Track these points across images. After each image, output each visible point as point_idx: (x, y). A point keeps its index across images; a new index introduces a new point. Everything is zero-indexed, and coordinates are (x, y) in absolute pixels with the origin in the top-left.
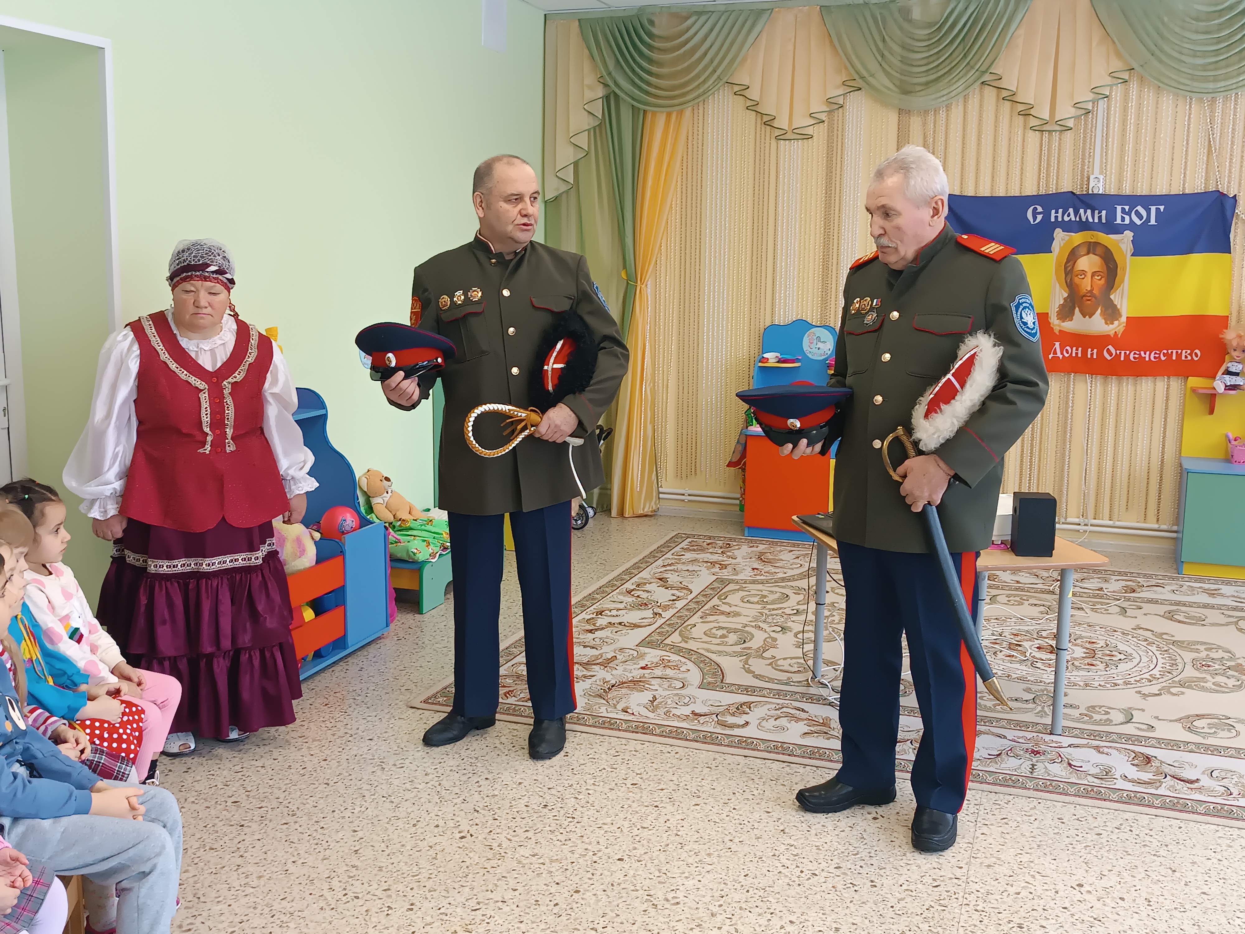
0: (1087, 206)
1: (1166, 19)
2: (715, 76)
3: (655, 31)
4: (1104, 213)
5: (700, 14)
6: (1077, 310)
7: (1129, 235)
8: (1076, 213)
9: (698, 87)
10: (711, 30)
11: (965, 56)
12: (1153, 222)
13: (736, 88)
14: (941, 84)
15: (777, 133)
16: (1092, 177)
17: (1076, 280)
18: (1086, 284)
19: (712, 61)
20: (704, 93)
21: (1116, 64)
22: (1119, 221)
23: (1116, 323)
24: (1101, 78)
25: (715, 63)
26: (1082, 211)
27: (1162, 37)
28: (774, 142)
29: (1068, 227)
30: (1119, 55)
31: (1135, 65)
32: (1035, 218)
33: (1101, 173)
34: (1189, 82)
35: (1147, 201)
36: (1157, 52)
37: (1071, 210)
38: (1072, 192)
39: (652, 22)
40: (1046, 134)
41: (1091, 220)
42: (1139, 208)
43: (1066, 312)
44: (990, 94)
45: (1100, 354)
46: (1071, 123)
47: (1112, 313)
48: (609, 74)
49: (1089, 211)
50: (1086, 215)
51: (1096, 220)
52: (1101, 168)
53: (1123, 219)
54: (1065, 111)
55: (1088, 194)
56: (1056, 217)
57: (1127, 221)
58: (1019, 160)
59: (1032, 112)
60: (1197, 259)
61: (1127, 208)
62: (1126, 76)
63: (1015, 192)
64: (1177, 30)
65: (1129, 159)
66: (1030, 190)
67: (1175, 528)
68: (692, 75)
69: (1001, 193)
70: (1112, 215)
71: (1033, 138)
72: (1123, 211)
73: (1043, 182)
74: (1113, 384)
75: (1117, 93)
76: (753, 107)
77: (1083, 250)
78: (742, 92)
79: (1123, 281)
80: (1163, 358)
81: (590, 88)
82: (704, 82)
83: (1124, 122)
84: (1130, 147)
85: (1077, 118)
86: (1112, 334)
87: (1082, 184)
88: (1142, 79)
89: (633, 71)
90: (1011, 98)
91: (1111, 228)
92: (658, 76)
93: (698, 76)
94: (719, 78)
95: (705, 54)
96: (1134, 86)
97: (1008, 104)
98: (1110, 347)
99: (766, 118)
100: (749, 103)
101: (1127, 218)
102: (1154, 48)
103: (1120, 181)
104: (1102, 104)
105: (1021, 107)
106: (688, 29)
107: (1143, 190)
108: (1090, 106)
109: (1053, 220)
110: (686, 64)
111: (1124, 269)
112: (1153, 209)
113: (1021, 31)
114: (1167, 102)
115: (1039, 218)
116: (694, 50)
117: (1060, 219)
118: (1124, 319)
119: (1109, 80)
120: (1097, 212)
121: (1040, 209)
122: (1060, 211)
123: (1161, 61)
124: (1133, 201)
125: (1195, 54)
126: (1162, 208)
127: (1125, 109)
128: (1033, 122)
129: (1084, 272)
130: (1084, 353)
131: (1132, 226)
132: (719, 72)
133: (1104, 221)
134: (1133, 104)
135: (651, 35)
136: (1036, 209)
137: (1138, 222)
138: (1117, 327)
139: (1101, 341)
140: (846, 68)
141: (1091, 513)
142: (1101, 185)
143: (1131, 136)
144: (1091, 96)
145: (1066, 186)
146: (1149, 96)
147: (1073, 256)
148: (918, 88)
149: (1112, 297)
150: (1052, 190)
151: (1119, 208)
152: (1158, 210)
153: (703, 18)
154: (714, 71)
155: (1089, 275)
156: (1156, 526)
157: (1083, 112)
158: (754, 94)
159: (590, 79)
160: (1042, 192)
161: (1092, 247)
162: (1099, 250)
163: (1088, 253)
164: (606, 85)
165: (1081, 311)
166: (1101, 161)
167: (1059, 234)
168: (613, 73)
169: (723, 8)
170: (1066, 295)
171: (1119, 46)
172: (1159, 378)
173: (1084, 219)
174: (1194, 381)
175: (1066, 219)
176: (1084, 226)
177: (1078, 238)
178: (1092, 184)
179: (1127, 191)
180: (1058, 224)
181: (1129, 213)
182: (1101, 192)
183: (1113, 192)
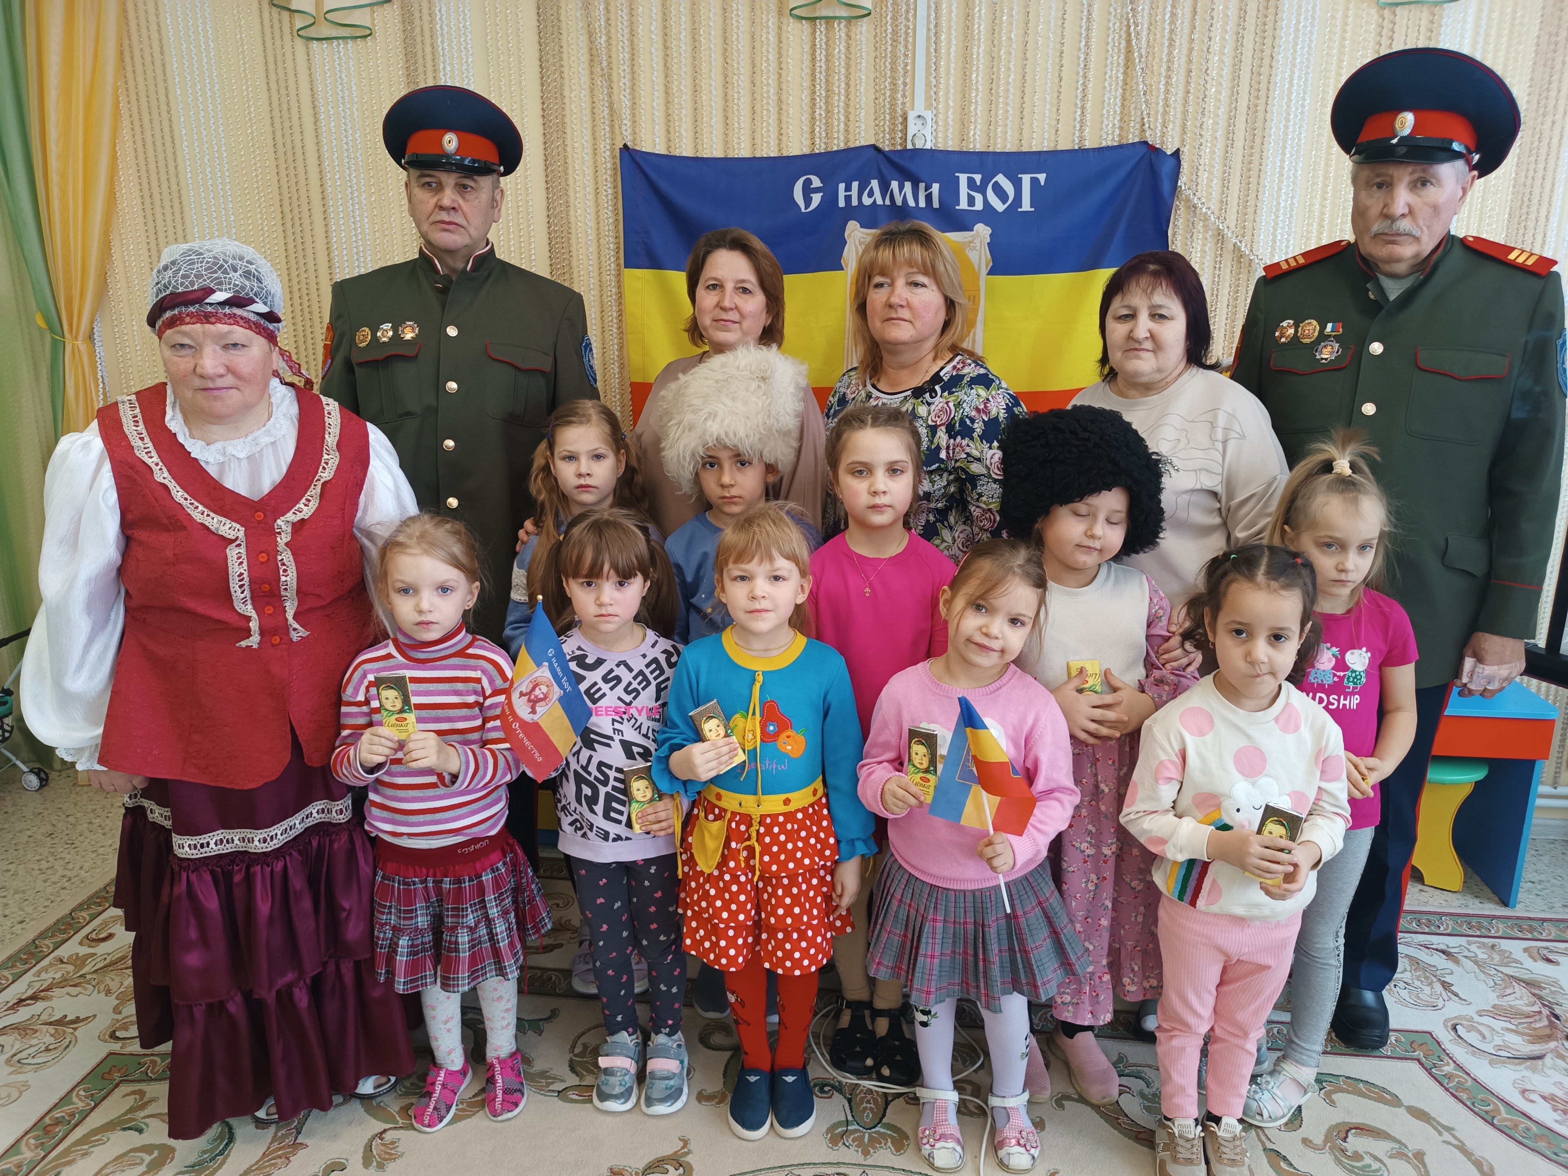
0: (906, 175)
4: (935, 188)
7: (982, 231)
8: (885, 188)
12: (1026, 206)
16: (911, 117)
22: (963, 205)
26: (895, 185)
29: (870, 217)
32: (808, 201)
33: (928, 107)
35: (1014, 163)
37: (875, 184)
38: (875, 147)
41: (911, 203)
42: (1001, 179)
49: (908, 186)
50: (904, 193)
51: (922, 204)
52: (928, 98)
53: (971, 201)
55: (905, 151)
56: (848, 199)
57: (979, 206)
61: (978, 178)
66: (797, 146)
69: (743, 151)
70: (951, 190)
72: (971, 183)
73: (819, 131)
84: (980, 51)
87: (893, 131)
91: (950, 218)
101: (979, 198)
103: (964, 124)
107: (1006, 143)
109: (842, 203)
112: (1026, 179)
115: (817, 199)
117: (855, 203)
120: (922, 186)
121: (816, 182)
122: (855, 185)
124: (988, 163)
126: (1042, 177)
131: (988, 215)
133: (936, 205)
136: (808, 182)
137: (999, 206)
142: (928, 131)
145: (864, 137)
150: (838, 144)
151: (963, 178)
152: (1034, 182)
160: (820, 148)
166: (928, 84)
167: (853, 231)
173: (899, 201)
175: (867, 201)
178: (912, 130)
179: (977, 144)
180: (852, 212)
181: (982, 190)
182: (928, 146)
183: (952, 145)
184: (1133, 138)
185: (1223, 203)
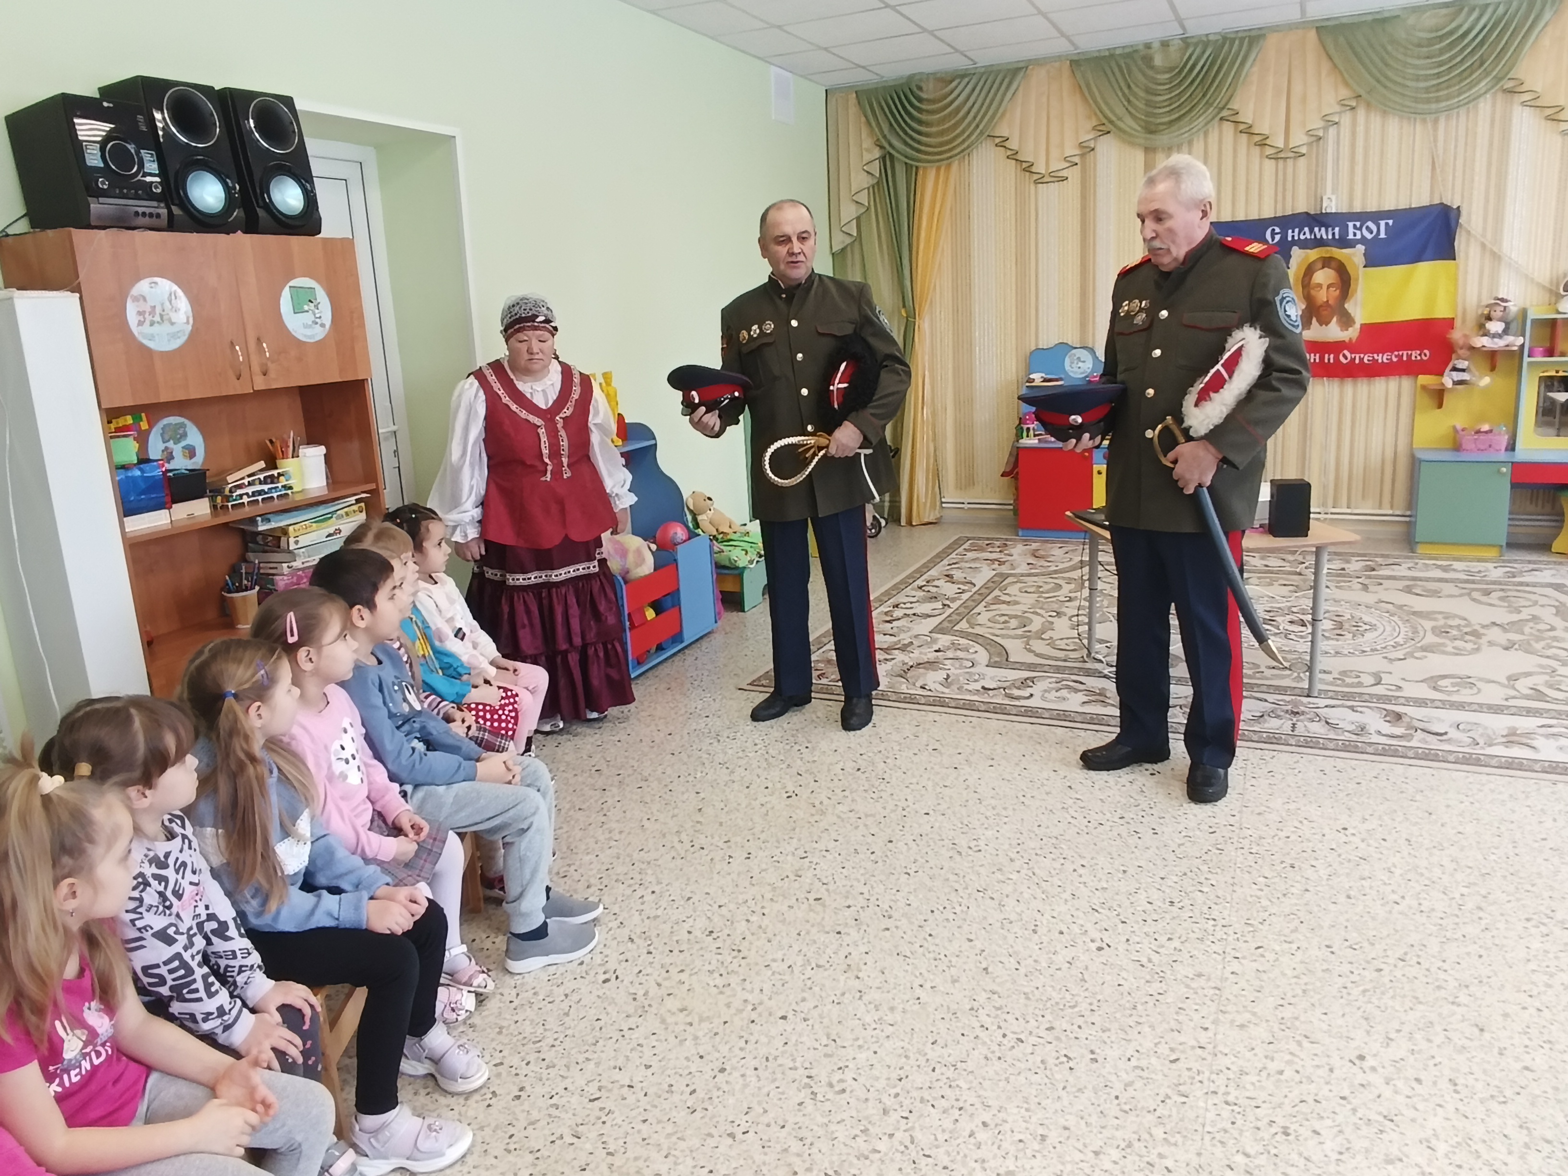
0: (1322, 224)
1: (1389, 48)
2: (978, 131)
3: (924, 95)
4: (1337, 230)
5: (963, 77)
6: (1314, 320)
7: (1361, 248)
8: (1311, 231)
9: (964, 141)
10: (973, 90)
11: (1204, 96)
12: (1383, 235)
13: (997, 140)
14: (1182, 123)
15: (1036, 177)
16: (1325, 198)
17: (1313, 292)
18: (1322, 296)
19: (975, 118)
20: (968, 147)
21: (1344, 93)
22: (1351, 236)
23: (1350, 329)
24: (1331, 106)
25: (978, 119)
26: (1316, 229)
27: (1387, 65)
28: (1032, 186)
29: (1304, 245)
30: (1347, 84)
31: (1362, 92)
33: (1333, 193)
34: (1413, 105)
35: (1377, 216)
36: (1382, 79)
37: (1306, 229)
38: (1307, 213)
39: (920, 88)
40: (1281, 162)
41: (1325, 237)
42: (1370, 224)
43: (1304, 323)
44: (1228, 127)
45: (1336, 358)
46: (1303, 150)
47: (1347, 320)
48: (885, 137)
49: (1323, 229)
50: (1321, 233)
51: (1330, 237)
52: (1333, 190)
53: (1355, 235)
54: (1299, 139)
55: (1322, 213)
56: (1293, 236)
57: (1359, 237)
58: (1257, 186)
59: (1268, 142)
60: (1425, 269)
61: (1358, 224)
62: (1354, 104)
63: (1254, 216)
64: (1400, 57)
65: (1359, 178)
66: (1268, 213)
67: (1408, 513)
68: (958, 131)
69: (1241, 217)
70: (1344, 230)
71: (1269, 165)
72: (1355, 226)
73: (1279, 206)
74: (1349, 384)
75: (1346, 119)
76: (1013, 156)
77: (1320, 265)
78: (1003, 142)
79: (1356, 290)
80: (1395, 359)
81: (868, 150)
82: (969, 136)
83: (1353, 146)
84: (1359, 169)
85: (1310, 144)
86: (1347, 340)
87: (1315, 205)
88: (1368, 105)
89: (906, 133)
90: (1248, 131)
91: (1344, 243)
92: (927, 135)
93: (963, 132)
94: (982, 133)
95: (968, 112)
96: (1361, 113)
97: (1244, 136)
98: (1346, 352)
99: (1025, 165)
100: (1009, 153)
101: (1358, 233)
102: (1378, 75)
103: (1351, 200)
104: (1332, 131)
105: (1257, 138)
106: (952, 92)
107: (1372, 206)
108: (1321, 133)
109: (1290, 239)
110: (953, 122)
111: (1357, 280)
112: (1382, 223)
113: (1255, 69)
114: (1393, 125)
115: (1277, 238)
116: (958, 110)
117: (1296, 238)
118: (1357, 326)
119: (1337, 108)
120: (1330, 229)
121: (1277, 230)
122: (1297, 230)
123: (1385, 87)
124: (1363, 217)
125: (1417, 78)
126: (1391, 222)
127: (1354, 134)
128: (1269, 151)
129: (1320, 286)
130: (1322, 358)
131: (1363, 241)
132: (981, 127)
133: (1337, 237)
134: (1361, 129)
135: (920, 100)
136: (1273, 230)
137: (1369, 236)
138: (1352, 334)
139: (1336, 347)
140: (1096, 114)
141: (1330, 502)
142: (1333, 204)
143: (1359, 158)
144: (1321, 124)
145: (1301, 208)
146: (1376, 120)
147: (1309, 271)
148: (1161, 127)
149: (1346, 306)
150: (1289, 212)
151: (1351, 224)
152: (1387, 224)
153: (966, 80)
154: (977, 126)
155: (1325, 288)
156: (1391, 512)
157: (1314, 139)
158: (1013, 144)
159: (868, 143)
160: (1279, 214)
161: (1327, 262)
162: (1333, 264)
163: (1323, 267)
164: (882, 147)
165: (1318, 321)
166: (1333, 183)
167: (1296, 251)
168: (888, 136)
169: (983, 70)
170: (1304, 307)
171: (1346, 76)
172: (1392, 378)
173: (1318, 237)
174: (1423, 379)
175: (1302, 237)
176: (1319, 243)
177: (1314, 254)
178: (1324, 205)
179: (1357, 208)
180: (1294, 243)
181: (1360, 229)
182: (1334, 211)
183: (1345, 210)
184: (1437, 201)
185: (1485, 229)
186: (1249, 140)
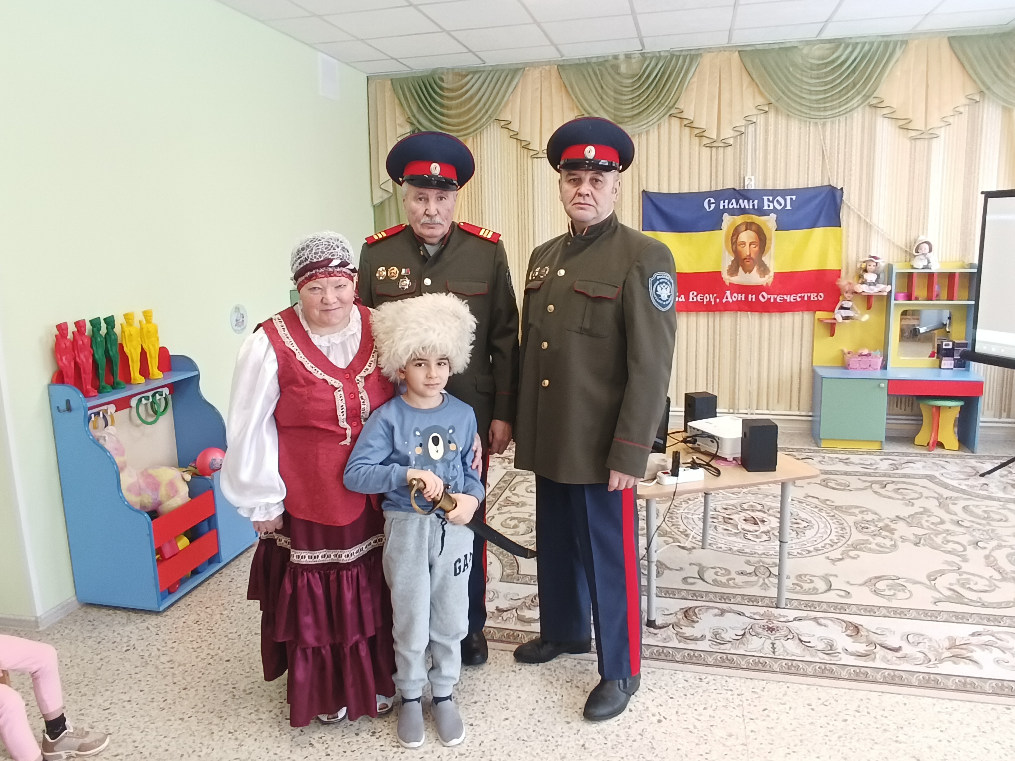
0: (745, 197)
1: (791, 69)
2: (487, 116)
3: (444, 85)
4: (756, 202)
5: (475, 72)
6: (740, 269)
7: (773, 216)
8: (737, 202)
9: (476, 122)
10: (483, 83)
11: (658, 97)
12: (788, 207)
13: (503, 123)
14: (641, 117)
15: (532, 153)
16: (746, 178)
17: (739, 248)
18: (746, 251)
19: (485, 105)
20: (480, 127)
21: (760, 100)
22: (766, 207)
23: (767, 276)
24: (750, 110)
25: (487, 106)
26: (741, 201)
27: (789, 81)
28: (530, 160)
29: (732, 212)
30: (761, 93)
31: (772, 101)
32: (710, 207)
33: (752, 175)
34: (808, 112)
35: (784, 193)
36: (786, 91)
37: (734, 201)
38: (734, 189)
39: (442, 80)
40: (714, 149)
41: (747, 207)
42: (779, 198)
43: (733, 271)
44: (675, 122)
45: (757, 298)
46: (731, 141)
47: (764, 270)
48: (414, 116)
49: (746, 201)
50: (744, 204)
51: (751, 207)
52: (752, 172)
53: (769, 206)
54: (727, 133)
55: (744, 190)
56: (724, 206)
57: (771, 208)
58: (697, 167)
59: (704, 134)
60: (819, 231)
61: (771, 198)
62: (766, 109)
63: (695, 190)
64: (798, 76)
65: (770, 165)
66: (705, 188)
67: (811, 414)
68: (471, 115)
69: (685, 190)
70: (761, 202)
71: (706, 152)
72: (768, 199)
73: (713, 183)
74: (766, 317)
75: (761, 120)
76: (515, 136)
77: (744, 228)
78: (506, 126)
79: (770, 248)
80: (799, 299)
81: (401, 126)
82: (480, 119)
83: (766, 140)
84: (771, 157)
85: (735, 137)
86: (764, 284)
87: (740, 183)
88: (777, 110)
89: (431, 114)
90: (690, 126)
91: (761, 212)
92: (447, 116)
93: (476, 115)
94: (490, 117)
95: (480, 100)
96: (772, 115)
97: (687, 129)
98: (764, 293)
99: (523, 144)
100: (512, 133)
101: (771, 204)
102: (784, 88)
103: (765, 180)
104: (751, 128)
105: (697, 131)
106: (467, 83)
107: (781, 186)
108: (743, 130)
109: (722, 207)
110: (467, 108)
111: (771, 239)
112: (788, 198)
113: (695, 79)
114: (794, 125)
115: (713, 206)
116: (472, 98)
117: (726, 207)
118: (772, 274)
119: (755, 112)
120: (751, 201)
121: (713, 201)
122: (727, 201)
123: (789, 97)
124: (774, 193)
125: (811, 92)
126: (794, 197)
127: (766, 131)
128: (705, 141)
129: (744, 243)
130: (747, 298)
131: (775, 211)
132: (489, 112)
133: (756, 207)
134: (771, 128)
135: (441, 88)
136: (710, 200)
137: (779, 208)
138: (767, 280)
140: (577, 107)
141: (755, 406)
142: (753, 183)
143: (771, 149)
144: (744, 122)
145: (730, 184)
146: (782, 121)
147: (736, 232)
148: (626, 120)
149: (763, 259)
150: (720, 188)
151: (766, 198)
152: (791, 199)
153: (477, 76)
154: (487, 112)
155: (748, 245)
156: (798, 413)
157: (739, 133)
158: (515, 127)
159: (400, 119)
160: (713, 189)
161: (749, 226)
162: (754, 227)
163: (746, 230)
164: (412, 124)
165: (743, 269)
166: (752, 167)
167: (726, 217)
168: (417, 115)
169: (491, 68)
170: (733, 258)
171: (761, 88)
172: (796, 313)
173: (743, 207)
174: (820, 315)
175: (731, 207)
176: (743, 211)
177: (739, 220)
178: (746, 183)
179: (770, 187)
180: (725, 211)
181: (772, 202)
182: (753, 188)
183: (760, 187)
184: (826, 184)
185: (860, 205)
186: (691, 131)
